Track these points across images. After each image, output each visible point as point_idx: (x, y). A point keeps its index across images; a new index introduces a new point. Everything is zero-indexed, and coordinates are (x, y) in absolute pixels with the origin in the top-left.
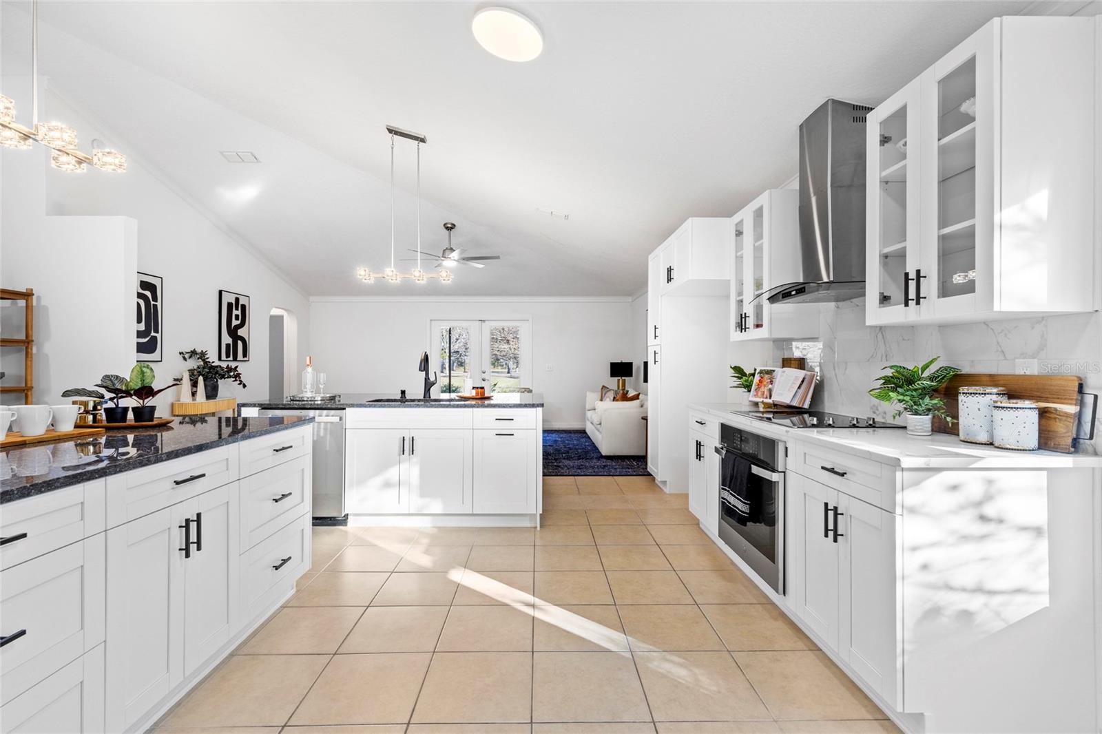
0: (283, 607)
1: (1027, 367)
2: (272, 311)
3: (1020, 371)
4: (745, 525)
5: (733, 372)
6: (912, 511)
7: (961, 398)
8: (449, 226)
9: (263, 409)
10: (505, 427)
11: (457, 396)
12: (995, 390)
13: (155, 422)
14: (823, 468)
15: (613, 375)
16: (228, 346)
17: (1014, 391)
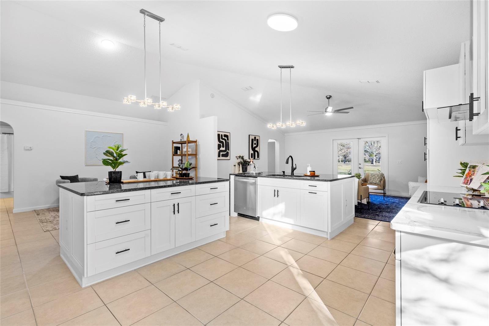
0: (218, 240)
2: (269, 140)
8: (328, 97)
9: (236, 176)
10: (313, 189)
13: (190, 177)
16: (252, 154)
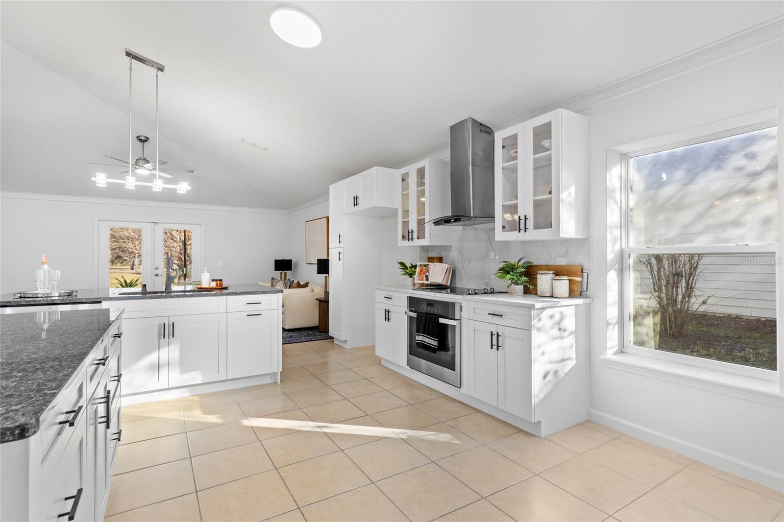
1: (561, 262)
3: (558, 264)
4: (436, 353)
5: (400, 265)
6: (539, 329)
7: (538, 276)
8: (143, 138)
10: (254, 309)
11: (197, 288)
12: (552, 272)
14: (489, 314)
15: (277, 269)
17: (559, 272)
